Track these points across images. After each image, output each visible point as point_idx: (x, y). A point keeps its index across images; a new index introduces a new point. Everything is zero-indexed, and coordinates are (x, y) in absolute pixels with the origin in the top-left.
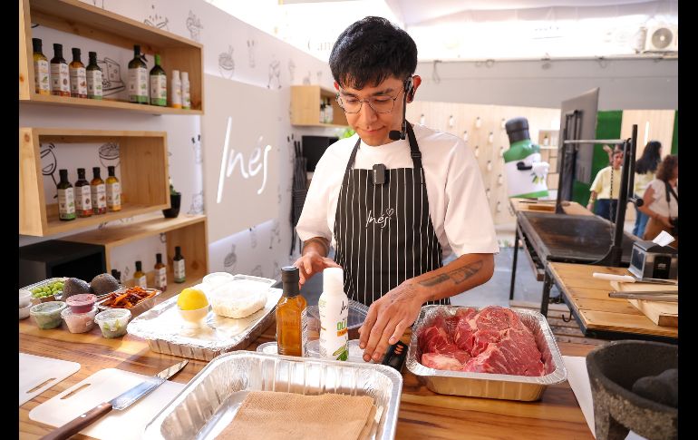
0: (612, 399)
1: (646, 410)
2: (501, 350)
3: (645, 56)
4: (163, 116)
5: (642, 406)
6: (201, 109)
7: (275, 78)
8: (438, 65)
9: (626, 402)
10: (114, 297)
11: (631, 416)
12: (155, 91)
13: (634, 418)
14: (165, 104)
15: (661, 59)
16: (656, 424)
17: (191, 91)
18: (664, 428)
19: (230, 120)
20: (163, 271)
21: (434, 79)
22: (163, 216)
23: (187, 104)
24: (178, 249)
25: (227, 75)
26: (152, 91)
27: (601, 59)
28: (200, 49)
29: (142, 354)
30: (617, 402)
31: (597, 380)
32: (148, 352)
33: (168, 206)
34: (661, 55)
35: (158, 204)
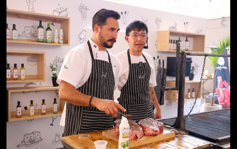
6: (68, 43)
17: (64, 36)
28: (68, 19)
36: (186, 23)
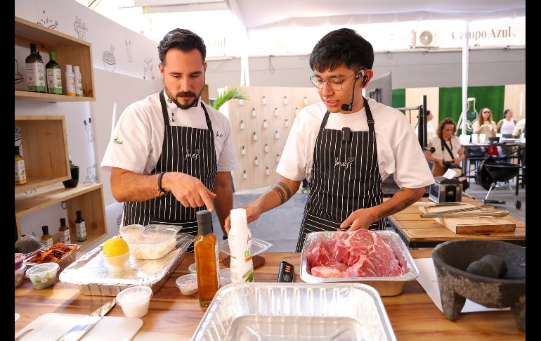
0: (456, 280)
1: (481, 283)
2: (370, 259)
3: (417, 50)
4: (58, 103)
5: (478, 281)
6: (92, 96)
7: (149, 70)
8: (272, 58)
9: (467, 280)
10: (39, 254)
11: (470, 290)
12: (51, 82)
13: (472, 291)
14: (61, 92)
15: (427, 52)
16: (488, 292)
17: (82, 82)
18: (493, 294)
19: (115, 105)
20: (67, 232)
21: (270, 70)
22: (64, 187)
23: (80, 92)
24: (79, 213)
25: (110, 68)
26: (49, 82)
27: (388, 52)
28: (88, 47)
29: (75, 298)
30: (460, 281)
31: (443, 268)
32: (80, 296)
33: (69, 177)
34: (427, 50)
35: (61, 176)
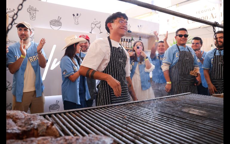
36: (140, 26)
